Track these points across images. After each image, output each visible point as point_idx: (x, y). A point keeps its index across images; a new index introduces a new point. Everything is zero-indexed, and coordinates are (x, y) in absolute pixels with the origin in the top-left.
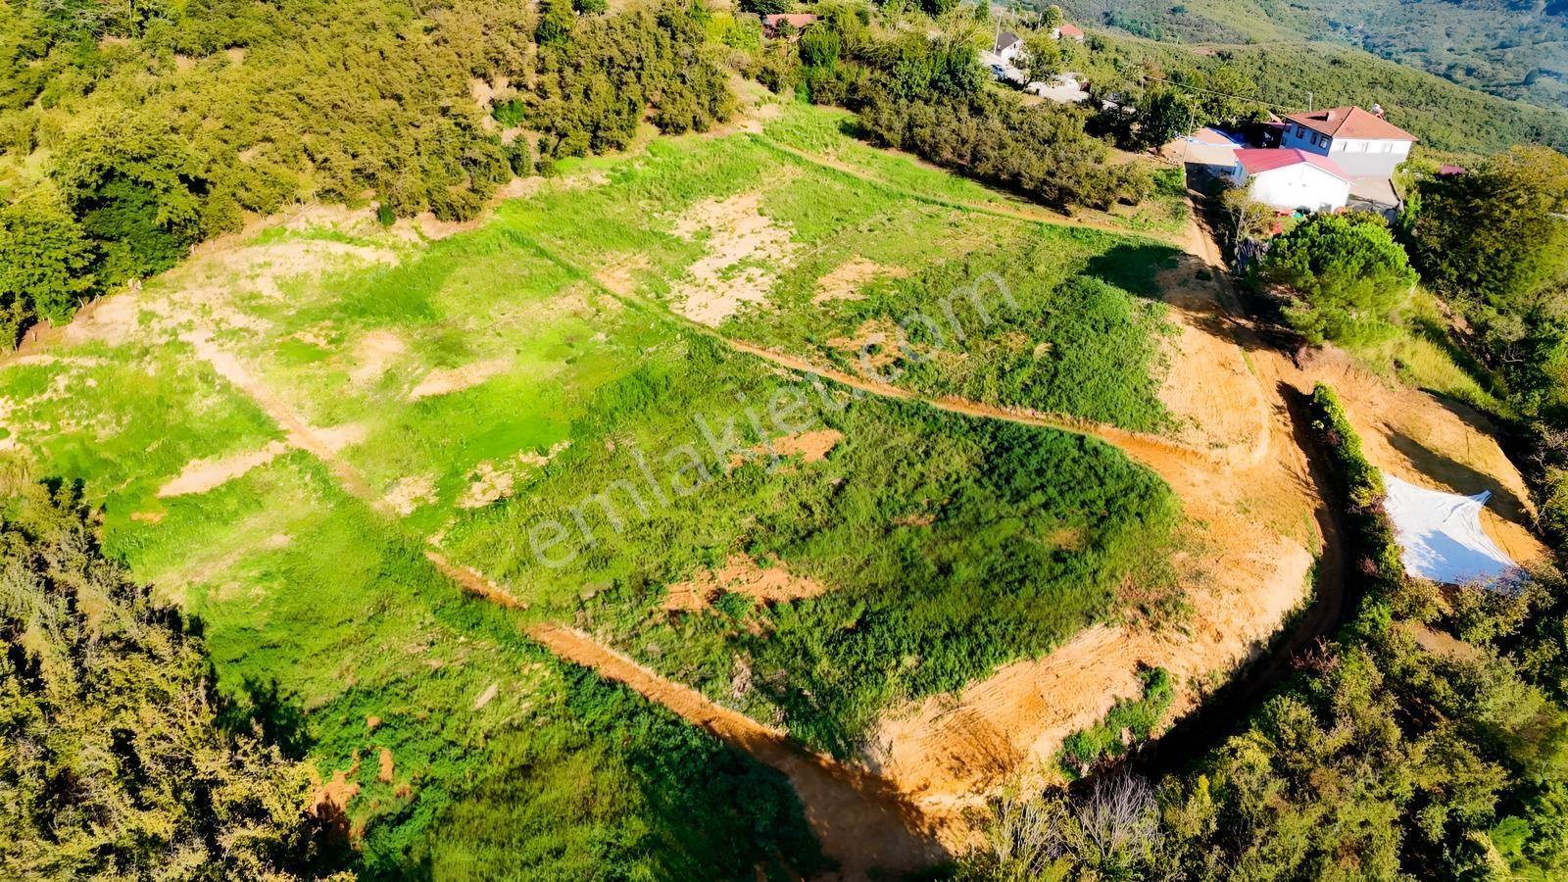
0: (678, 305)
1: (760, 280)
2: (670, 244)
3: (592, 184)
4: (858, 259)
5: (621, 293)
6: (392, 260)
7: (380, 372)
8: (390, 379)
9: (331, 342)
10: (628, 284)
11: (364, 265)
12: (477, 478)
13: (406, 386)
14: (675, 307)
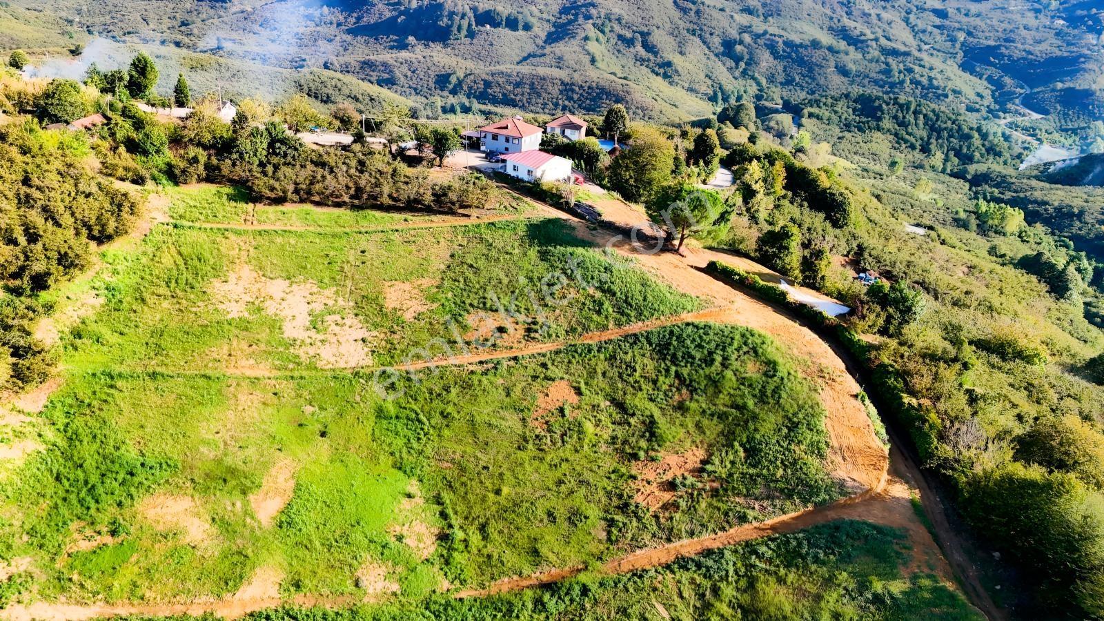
0: (322, 363)
1: (348, 322)
2: (244, 325)
3: (93, 307)
4: (387, 284)
5: (267, 374)
6: (33, 445)
7: (207, 526)
8: (223, 525)
9: (113, 533)
10: (261, 366)
11: (20, 463)
12: (400, 539)
13: (248, 520)
14: (319, 364)
